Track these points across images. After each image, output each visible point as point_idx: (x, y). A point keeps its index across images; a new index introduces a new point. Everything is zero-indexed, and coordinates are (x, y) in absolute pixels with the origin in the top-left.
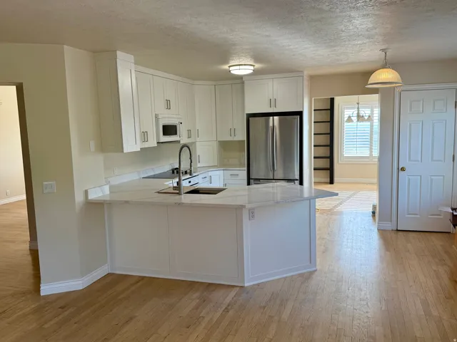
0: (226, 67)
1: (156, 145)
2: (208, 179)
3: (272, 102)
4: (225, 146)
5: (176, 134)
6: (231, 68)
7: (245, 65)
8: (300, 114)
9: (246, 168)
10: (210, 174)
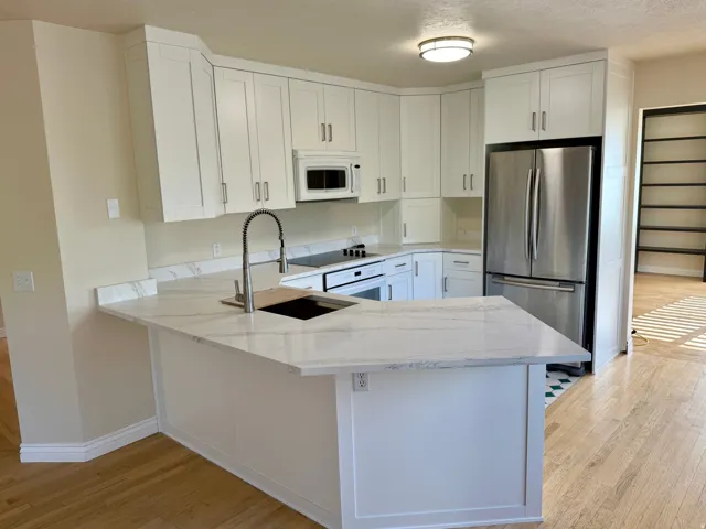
0: (411, 46)
1: (294, 206)
2: (409, 267)
3: (538, 119)
4: (456, 207)
5: (344, 186)
6: (424, 48)
7: (449, 38)
8: (596, 143)
9: (482, 252)
10: (417, 257)
